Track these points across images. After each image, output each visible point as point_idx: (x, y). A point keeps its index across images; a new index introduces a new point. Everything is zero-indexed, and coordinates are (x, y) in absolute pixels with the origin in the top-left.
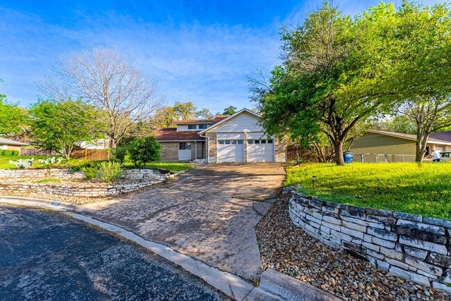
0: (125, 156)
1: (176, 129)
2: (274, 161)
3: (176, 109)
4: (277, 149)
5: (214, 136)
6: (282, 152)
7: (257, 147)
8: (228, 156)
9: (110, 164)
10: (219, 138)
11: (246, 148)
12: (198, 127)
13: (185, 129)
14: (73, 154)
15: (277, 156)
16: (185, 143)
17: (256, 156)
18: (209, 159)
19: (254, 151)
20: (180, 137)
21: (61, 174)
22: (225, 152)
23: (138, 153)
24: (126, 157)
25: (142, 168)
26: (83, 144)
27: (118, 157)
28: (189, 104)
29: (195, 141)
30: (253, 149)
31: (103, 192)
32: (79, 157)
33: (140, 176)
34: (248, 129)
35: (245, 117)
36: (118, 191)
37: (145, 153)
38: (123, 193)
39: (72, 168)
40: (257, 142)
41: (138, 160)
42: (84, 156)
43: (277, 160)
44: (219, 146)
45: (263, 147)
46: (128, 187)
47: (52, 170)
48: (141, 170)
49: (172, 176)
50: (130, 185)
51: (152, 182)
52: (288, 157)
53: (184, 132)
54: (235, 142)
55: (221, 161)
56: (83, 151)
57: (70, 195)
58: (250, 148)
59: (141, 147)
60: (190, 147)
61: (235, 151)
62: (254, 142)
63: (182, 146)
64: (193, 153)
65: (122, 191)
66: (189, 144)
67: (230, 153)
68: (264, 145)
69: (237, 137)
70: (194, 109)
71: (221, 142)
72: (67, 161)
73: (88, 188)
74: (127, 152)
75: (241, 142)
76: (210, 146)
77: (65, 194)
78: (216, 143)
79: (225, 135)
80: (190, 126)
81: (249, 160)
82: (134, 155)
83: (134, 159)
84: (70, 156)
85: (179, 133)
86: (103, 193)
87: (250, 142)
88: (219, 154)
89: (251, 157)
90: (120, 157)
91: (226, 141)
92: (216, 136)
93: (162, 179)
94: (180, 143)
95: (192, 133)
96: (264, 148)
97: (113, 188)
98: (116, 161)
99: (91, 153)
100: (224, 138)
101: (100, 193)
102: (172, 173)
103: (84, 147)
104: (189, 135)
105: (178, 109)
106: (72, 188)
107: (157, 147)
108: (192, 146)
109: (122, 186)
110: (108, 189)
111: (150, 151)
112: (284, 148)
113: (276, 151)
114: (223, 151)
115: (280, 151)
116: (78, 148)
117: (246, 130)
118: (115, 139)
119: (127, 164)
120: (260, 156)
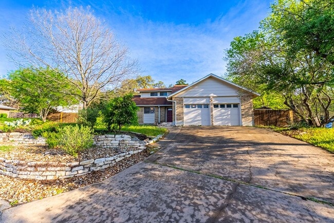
0: (98, 118)
1: (140, 96)
2: (240, 125)
3: (138, 81)
4: (243, 113)
5: (181, 100)
6: (249, 116)
7: (223, 111)
8: (194, 120)
9: (76, 129)
10: (185, 102)
11: (212, 111)
12: (159, 94)
13: (148, 96)
14: (50, 117)
15: (243, 120)
16: (149, 107)
17: (222, 120)
18: (177, 123)
19: (220, 115)
20: (145, 102)
21: (21, 139)
22: (192, 115)
23: (112, 114)
24: (99, 120)
25: (117, 133)
26: (60, 108)
27: (89, 119)
28: (148, 78)
29: (159, 106)
30: (219, 113)
31: (63, 173)
32: (55, 119)
33: (115, 143)
34: (214, 94)
35: (211, 82)
36: (87, 170)
37: (121, 115)
38: (94, 172)
39: (34, 132)
40: (222, 106)
41: (113, 123)
42: (60, 119)
43: (244, 124)
44: (185, 110)
45: (229, 111)
46: (100, 162)
47: (11, 134)
48: (117, 136)
49: (151, 142)
50: (103, 159)
51: (131, 152)
52: (255, 121)
53: (148, 98)
54: (200, 106)
55: (188, 125)
56: (59, 115)
57: (14, 176)
58: (216, 112)
59: (116, 108)
60: (153, 112)
61: (201, 114)
62: (219, 106)
63: (147, 111)
64: (157, 117)
65: (92, 168)
66: (152, 109)
67: (196, 117)
68: (229, 109)
69: (203, 101)
70: (152, 81)
71: (187, 106)
72: (43, 123)
73: (40, 166)
74: (100, 112)
75: (207, 106)
76: (177, 110)
77: (8, 173)
78: (182, 107)
79: (191, 100)
80: (153, 93)
81: (215, 124)
82: (109, 117)
83: (109, 122)
84: (47, 119)
85: (143, 100)
86: (62, 175)
87: (216, 106)
88: (185, 118)
89: (217, 120)
90: (91, 119)
91: (192, 105)
92: (182, 101)
93: (142, 148)
94: (145, 108)
95: (154, 100)
96: (229, 113)
97: (79, 165)
98: (85, 125)
99: (66, 116)
100: (190, 102)
101: (58, 174)
102: (150, 139)
103: (60, 111)
104: (152, 101)
105: (140, 81)
106: (19, 164)
107: (134, 108)
108: (156, 109)
109: (92, 161)
110: (72, 167)
111: (126, 112)
112: (251, 112)
113: (242, 115)
114: (189, 115)
115: (247, 115)
116: (55, 111)
117: (212, 95)
118: (87, 102)
119: (99, 127)
120: (226, 119)
